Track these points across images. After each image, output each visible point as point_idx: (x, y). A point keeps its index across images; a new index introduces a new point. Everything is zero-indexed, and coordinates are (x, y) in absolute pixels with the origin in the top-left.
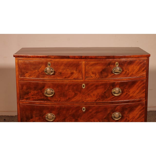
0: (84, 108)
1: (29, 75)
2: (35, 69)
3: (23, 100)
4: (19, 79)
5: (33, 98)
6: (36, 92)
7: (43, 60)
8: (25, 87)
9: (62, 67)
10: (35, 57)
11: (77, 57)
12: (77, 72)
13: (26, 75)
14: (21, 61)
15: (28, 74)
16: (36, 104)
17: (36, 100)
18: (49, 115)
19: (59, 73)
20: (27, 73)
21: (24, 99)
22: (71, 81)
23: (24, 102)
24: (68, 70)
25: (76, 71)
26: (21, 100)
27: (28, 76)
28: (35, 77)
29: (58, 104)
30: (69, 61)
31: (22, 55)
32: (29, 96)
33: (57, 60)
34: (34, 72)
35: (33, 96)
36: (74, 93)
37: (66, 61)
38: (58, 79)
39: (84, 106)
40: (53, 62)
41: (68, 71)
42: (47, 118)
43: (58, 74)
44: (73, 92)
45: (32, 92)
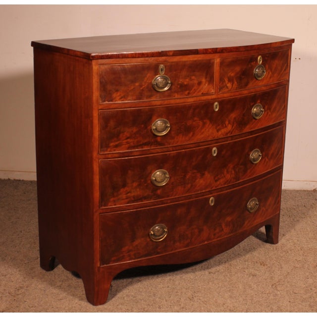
0: (214, 149)
1: (122, 95)
2: (133, 82)
3: (107, 151)
4: (100, 108)
5: (128, 143)
6: (135, 130)
7: (152, 60)
8: (112, 123)
9: (184, 73)
10: (137, 56)
11: (210, 50)
12: (208, 79)
13: (114, 95)
14: (106, 66)
15: (118, 94)
16: (133, 154)
17: (134, 147)
18: (158, 173)
19: (178, 84)
20: (117, 91)
21: (109, 149)
22: (198, 98)
23: (110, 156)
24: (193, 77)
25: (206, 78)
26: (104, 151)
27: (119, 98)
28: (134, 97)
29: (174, 149)
30: (196, 59)
31: (110, 54)
32: (121, 141)
33: (176, 59)
34: (132, 88)
35: (129, 140)
36: (201, 122)
37: (192, 59)
38: (176, 97)
39: (214, 147)
40: (168, 64)
41: (194, 79)
42: (155, 180)
43: (177, 87)
44: (199, 120)
45: (127, 131)
